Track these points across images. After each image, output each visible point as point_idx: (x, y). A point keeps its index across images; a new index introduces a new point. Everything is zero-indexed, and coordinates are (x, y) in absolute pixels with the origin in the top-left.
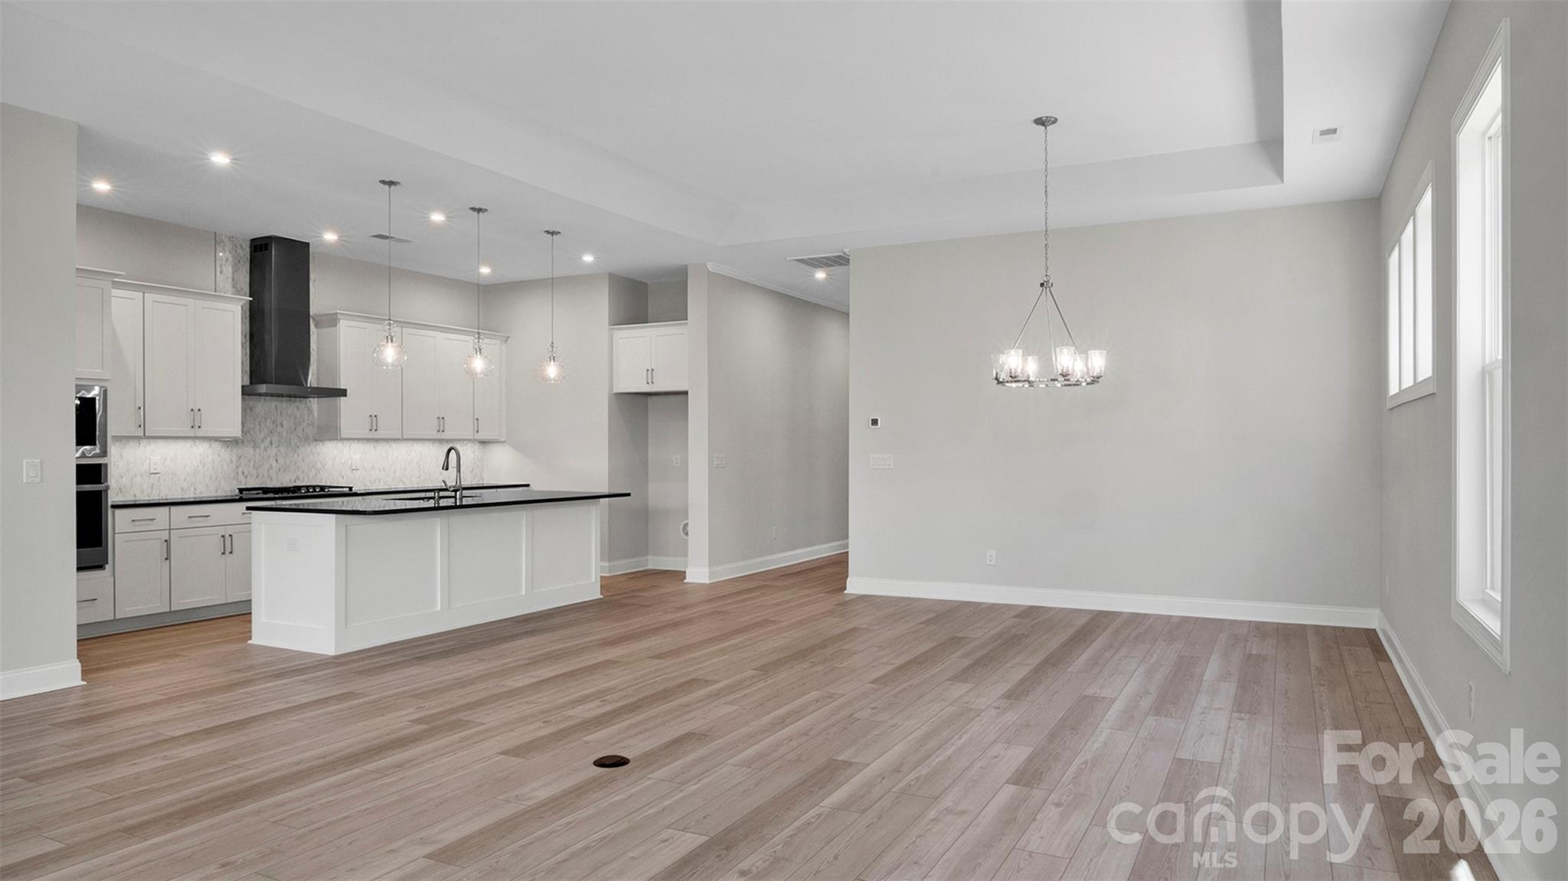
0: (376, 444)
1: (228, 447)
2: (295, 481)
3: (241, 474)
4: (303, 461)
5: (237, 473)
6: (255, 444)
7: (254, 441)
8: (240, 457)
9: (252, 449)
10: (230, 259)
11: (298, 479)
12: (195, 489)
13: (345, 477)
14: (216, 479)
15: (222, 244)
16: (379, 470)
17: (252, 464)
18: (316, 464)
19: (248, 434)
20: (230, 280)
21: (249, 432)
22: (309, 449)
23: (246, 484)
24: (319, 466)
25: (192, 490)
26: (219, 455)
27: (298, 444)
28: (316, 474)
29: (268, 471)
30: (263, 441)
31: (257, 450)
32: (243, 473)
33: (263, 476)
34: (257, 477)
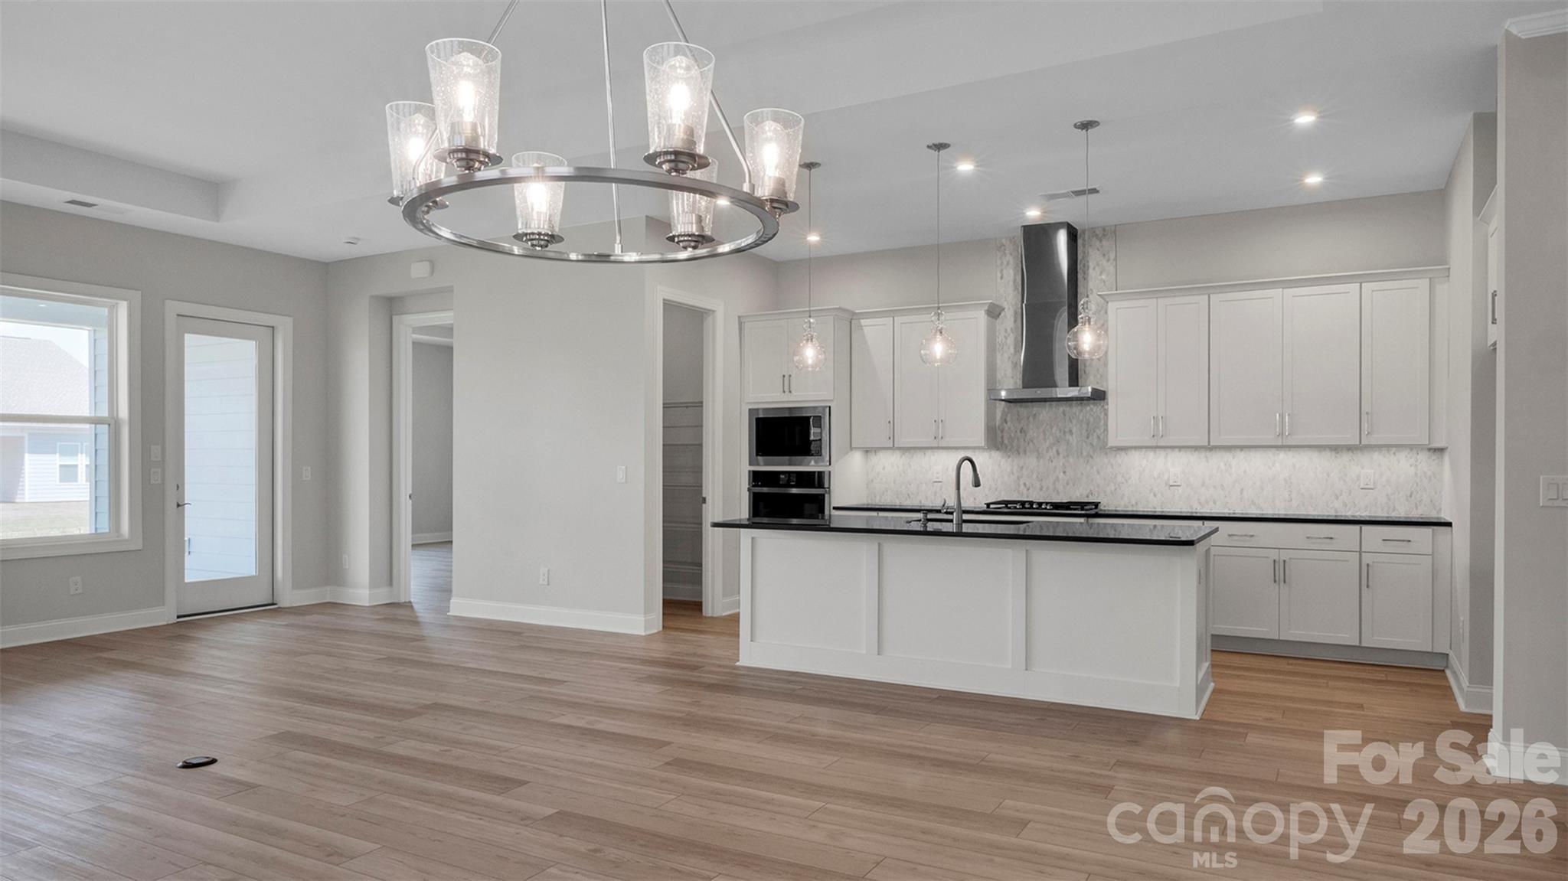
0: (1208, 454)
1: (1009, 457)
2: (1088, 497)
3: (1022, 487)
4: (1098, 473)
5: (1019, 485)
6: (1039, 454)
7: (1038, 451)
8: (1022, 467)
9: (1035, 460)
10: (1011, 262)
11: (1092, 494)
12: (975, 499)
13: (1159, 495)
14: (996, 490)
15: (1003, 248)
16: (1215, 487)
17: (1034, 476)
18: (1116, 477)
19: (1031, 443)
20: (1011, 283)
21: (1032, 441)
22: (1106, 461)
23: (1028, 497)
24: (1119, 479)
25: (972, 499)
26: (999, 465)
27: (1091, 453)
28: (1116, 489)
29: (1054, 484)
30: (1047, 451)
31: (1041, 461)
32: (1025, 484)
33: (1048, 488)
34: (1041, 489)
